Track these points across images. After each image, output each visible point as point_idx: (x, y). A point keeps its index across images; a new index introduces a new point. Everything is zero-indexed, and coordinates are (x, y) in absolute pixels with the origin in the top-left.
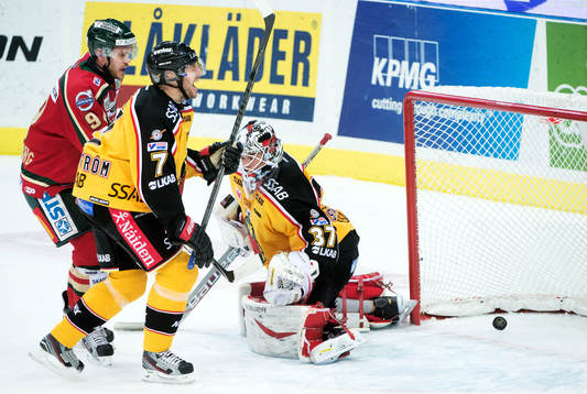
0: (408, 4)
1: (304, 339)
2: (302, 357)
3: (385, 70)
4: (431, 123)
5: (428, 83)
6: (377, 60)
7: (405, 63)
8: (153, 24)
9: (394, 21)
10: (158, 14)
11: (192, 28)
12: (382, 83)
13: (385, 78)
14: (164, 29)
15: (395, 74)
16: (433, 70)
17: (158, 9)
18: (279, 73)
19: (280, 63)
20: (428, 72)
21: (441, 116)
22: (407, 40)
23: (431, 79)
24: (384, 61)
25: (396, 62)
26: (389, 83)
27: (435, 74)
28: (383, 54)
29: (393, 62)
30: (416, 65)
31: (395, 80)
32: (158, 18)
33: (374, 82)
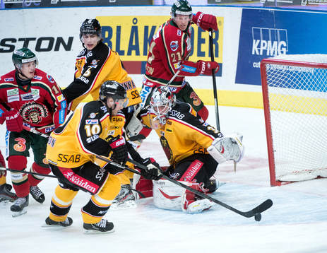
0: (270, 9)
1: (185, 199)
2: (184, 210)
3: (259, 46)
4: (285, 75)
5: (282, 52)
6: (254, 41)
7: (270, 42)
8: (133, 27)
9: (263, 19)
10: (135, 21)
11: (154, 28)
12: (258, 53)
13: (259, 51)
14: (139, 29)
15: (265, 48)
16: (285, 45)
17: (135, 19)
18: (202, 50)
19: (202, 45)
20: (282, 46)
21: (291, 70)
22: (270, 29)
23: (284, 50)
24: (258, 41)
25: (265, 42)
26: (261, 54)
27: (286, 47)
28: (257, 38)
29: (263, 42)
30: (275, 43)
31: (265, 51)
32: (135, 23)
33: (253, 53)
